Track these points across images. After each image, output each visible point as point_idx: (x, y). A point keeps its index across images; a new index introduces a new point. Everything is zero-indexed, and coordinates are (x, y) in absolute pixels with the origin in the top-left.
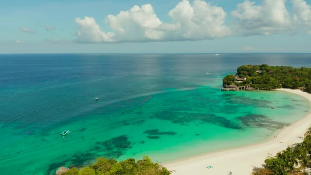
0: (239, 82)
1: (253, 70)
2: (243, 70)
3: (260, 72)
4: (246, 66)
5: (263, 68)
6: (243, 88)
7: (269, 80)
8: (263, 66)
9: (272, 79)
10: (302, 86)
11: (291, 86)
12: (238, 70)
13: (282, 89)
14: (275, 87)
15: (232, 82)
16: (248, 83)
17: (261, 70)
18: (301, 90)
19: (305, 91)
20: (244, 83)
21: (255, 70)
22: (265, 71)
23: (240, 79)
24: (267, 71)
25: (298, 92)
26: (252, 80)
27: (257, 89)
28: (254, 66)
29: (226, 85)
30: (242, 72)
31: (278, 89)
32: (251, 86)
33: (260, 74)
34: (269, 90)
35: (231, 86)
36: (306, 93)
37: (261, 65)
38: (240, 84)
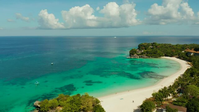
0: (139, 53)
1: (147, 46)
2: (141, 46)
3: (152, 47)
4: (144, 44)
5: (154, 45)
6: (142, 56)
7: (157, 51)
8: (154, 43)
9: (159, 51)
10: (176, 55)
11: (170, 55)
12: (139, 46)
13: (165, 57)
14: (160, 56)
15: (135, 53)
16: (145, 53)
17: (152, 46)
18: (176, 57)
19: (178, 58)
20: (142, 54)
21: (149, 46)
22: (154, 47)
23: (139, 51)
24: (156, 47)
25: (174, 59)
26: (147, 52)
27: (150, 57)
28: (148, 44)
29: (132, 55)
30: (141, 47)
31: (162, 57)
32: (146, 56)
33: (152, 48)
34: (157, 57)
35: (134, 55)
36: (178, 59)
37: (153, 43)
38: (140, 54)
